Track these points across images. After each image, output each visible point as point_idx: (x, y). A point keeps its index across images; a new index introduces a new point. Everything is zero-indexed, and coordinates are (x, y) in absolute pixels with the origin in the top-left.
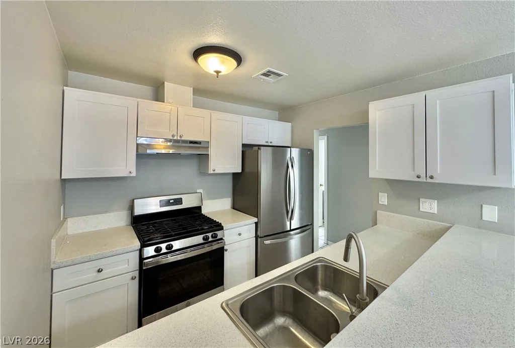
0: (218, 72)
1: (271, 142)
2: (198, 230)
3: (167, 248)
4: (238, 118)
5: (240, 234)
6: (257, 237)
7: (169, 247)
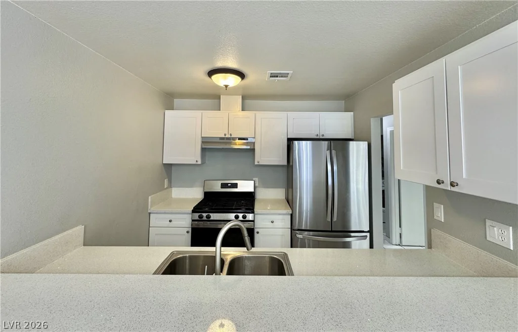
0: (226, 86)
1: (323, 136)
2: (232, 209)
3: (207, 217)
4: (283, 115)
5: (272, 222)
6: (292, 229)
7: (208, 217)
